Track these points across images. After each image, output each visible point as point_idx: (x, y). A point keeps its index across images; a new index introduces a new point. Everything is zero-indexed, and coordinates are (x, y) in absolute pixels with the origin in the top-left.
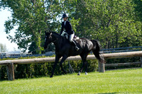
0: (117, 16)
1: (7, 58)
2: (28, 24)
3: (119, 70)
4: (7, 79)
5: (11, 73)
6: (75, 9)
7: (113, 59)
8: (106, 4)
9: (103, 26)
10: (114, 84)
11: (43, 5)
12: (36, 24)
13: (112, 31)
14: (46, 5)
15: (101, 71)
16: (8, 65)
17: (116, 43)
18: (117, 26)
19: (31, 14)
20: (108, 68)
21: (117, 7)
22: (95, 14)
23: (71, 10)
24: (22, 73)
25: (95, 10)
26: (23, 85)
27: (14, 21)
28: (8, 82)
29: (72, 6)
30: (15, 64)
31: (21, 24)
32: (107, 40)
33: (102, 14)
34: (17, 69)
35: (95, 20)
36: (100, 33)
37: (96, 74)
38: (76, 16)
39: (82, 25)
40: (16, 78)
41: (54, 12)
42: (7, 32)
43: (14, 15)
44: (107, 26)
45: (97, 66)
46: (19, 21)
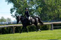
0: (59, 6)
1: (11, 24)
2: (20, 10)
3: (59, 29)
4: (11, 33)
5: (13, 30)
6: (40, 3)
7: (57, 25)
8: (54, 1)
9: (52, 10)
10: (57, 35)
11: (27, 1)
12: (24, 10)
13: (56, 12)
14: (28, 2)
15: (51, 30)
16: (12, 27)
17: (58, 18)
18: (58, 10)
19: (21, 6)
20: (54, 29)
21: (58, 2)
22: (49, 5)
23: (39, 4)
24: (18, 30)
25: (49, 4)
26: (18, 35)
27: (14, 9)
28: (12, 34)
29: (39, 2)
30: (15, 27)
31: (17, 10)
32: (54, 16)
33: (52, 5)
34: (16, 29)
35: (49, 8)
36: (51, 14)
37: (49, 31)
38: (41, 6)
39: (43, 10)
40: (15, 33)
41: (31, 5)
42: (11, 13)
43: (14, 6)
44: (54, 11)
45: (50, 27)
46: (16, 8)
